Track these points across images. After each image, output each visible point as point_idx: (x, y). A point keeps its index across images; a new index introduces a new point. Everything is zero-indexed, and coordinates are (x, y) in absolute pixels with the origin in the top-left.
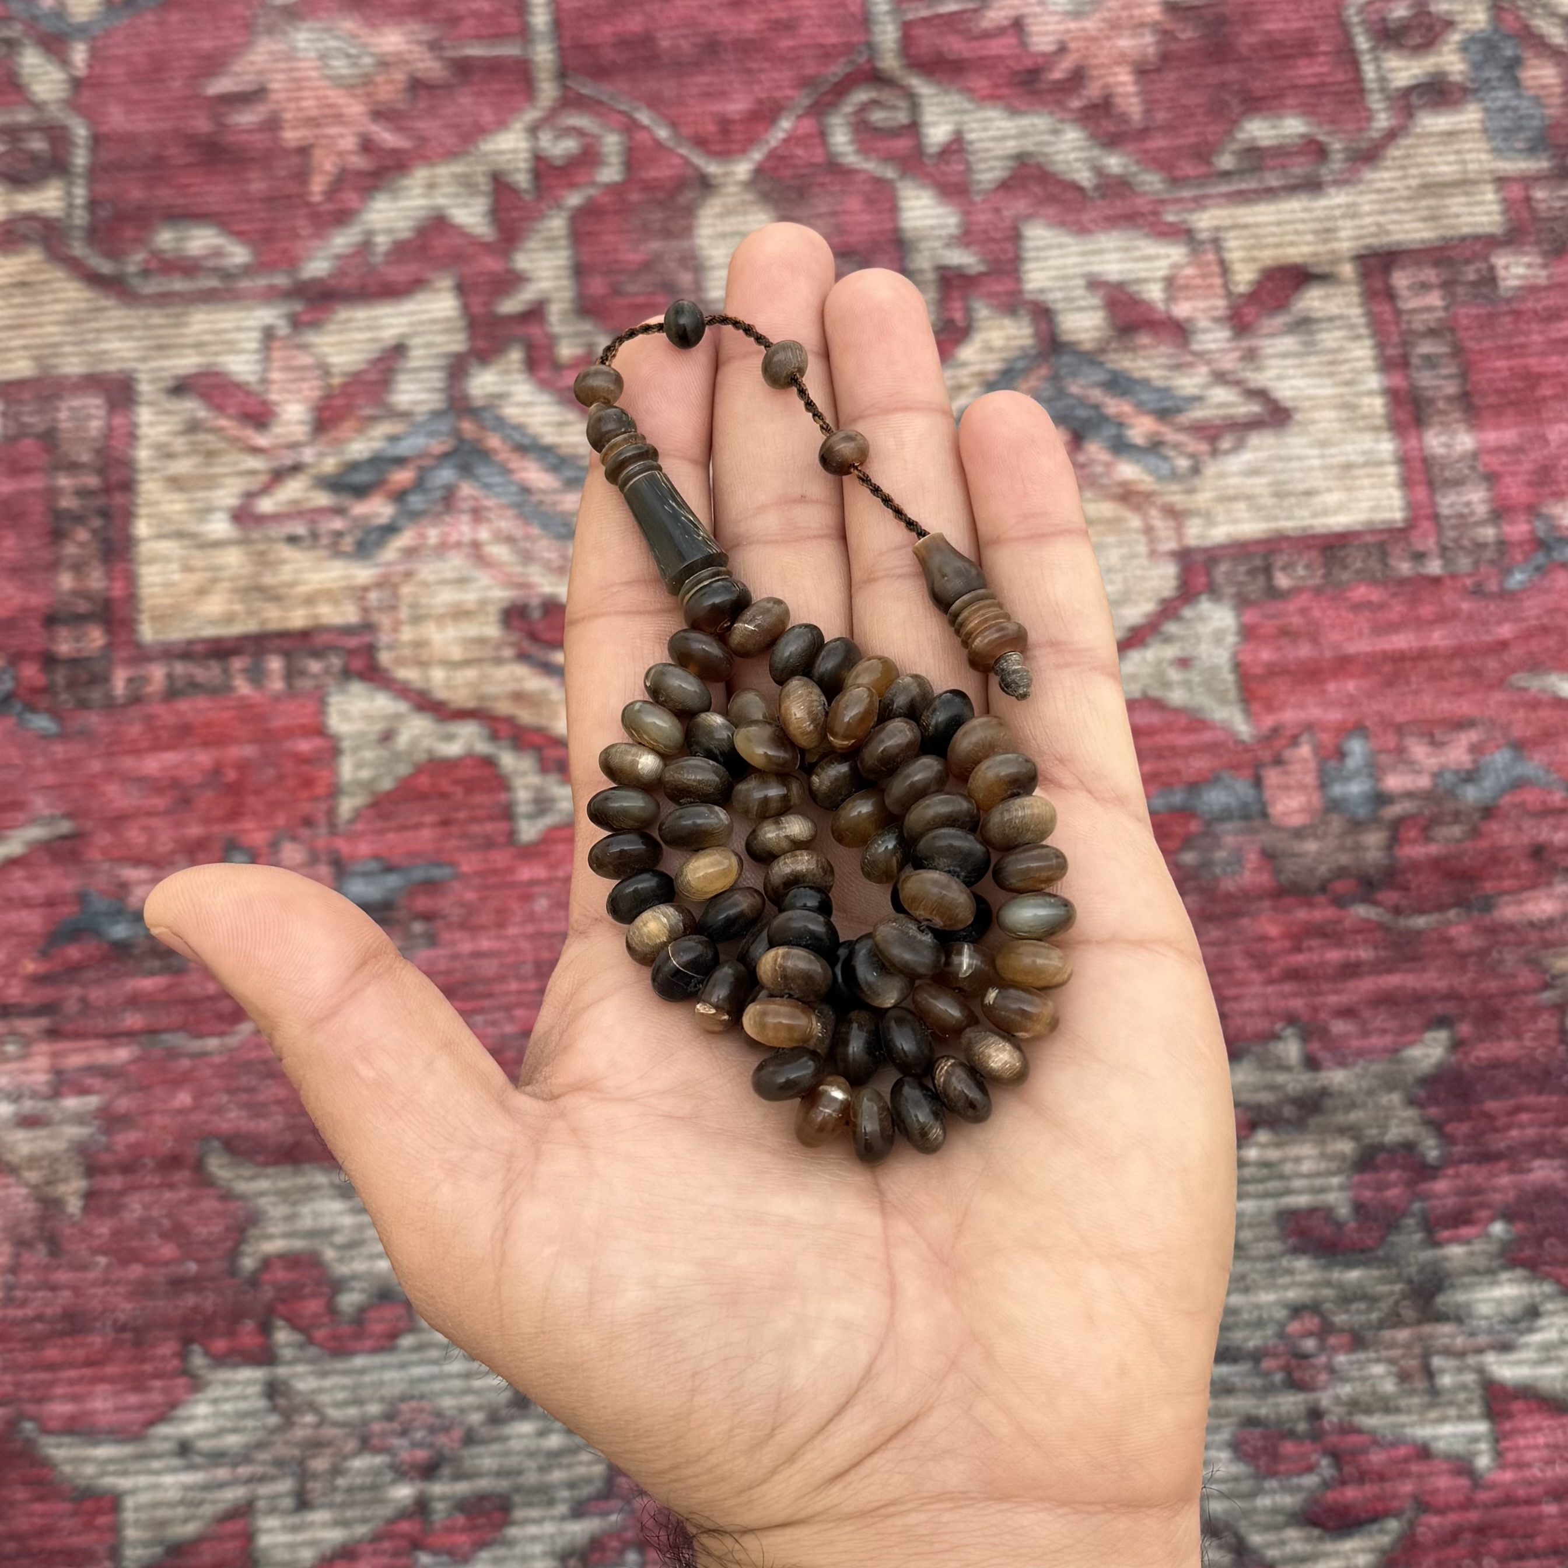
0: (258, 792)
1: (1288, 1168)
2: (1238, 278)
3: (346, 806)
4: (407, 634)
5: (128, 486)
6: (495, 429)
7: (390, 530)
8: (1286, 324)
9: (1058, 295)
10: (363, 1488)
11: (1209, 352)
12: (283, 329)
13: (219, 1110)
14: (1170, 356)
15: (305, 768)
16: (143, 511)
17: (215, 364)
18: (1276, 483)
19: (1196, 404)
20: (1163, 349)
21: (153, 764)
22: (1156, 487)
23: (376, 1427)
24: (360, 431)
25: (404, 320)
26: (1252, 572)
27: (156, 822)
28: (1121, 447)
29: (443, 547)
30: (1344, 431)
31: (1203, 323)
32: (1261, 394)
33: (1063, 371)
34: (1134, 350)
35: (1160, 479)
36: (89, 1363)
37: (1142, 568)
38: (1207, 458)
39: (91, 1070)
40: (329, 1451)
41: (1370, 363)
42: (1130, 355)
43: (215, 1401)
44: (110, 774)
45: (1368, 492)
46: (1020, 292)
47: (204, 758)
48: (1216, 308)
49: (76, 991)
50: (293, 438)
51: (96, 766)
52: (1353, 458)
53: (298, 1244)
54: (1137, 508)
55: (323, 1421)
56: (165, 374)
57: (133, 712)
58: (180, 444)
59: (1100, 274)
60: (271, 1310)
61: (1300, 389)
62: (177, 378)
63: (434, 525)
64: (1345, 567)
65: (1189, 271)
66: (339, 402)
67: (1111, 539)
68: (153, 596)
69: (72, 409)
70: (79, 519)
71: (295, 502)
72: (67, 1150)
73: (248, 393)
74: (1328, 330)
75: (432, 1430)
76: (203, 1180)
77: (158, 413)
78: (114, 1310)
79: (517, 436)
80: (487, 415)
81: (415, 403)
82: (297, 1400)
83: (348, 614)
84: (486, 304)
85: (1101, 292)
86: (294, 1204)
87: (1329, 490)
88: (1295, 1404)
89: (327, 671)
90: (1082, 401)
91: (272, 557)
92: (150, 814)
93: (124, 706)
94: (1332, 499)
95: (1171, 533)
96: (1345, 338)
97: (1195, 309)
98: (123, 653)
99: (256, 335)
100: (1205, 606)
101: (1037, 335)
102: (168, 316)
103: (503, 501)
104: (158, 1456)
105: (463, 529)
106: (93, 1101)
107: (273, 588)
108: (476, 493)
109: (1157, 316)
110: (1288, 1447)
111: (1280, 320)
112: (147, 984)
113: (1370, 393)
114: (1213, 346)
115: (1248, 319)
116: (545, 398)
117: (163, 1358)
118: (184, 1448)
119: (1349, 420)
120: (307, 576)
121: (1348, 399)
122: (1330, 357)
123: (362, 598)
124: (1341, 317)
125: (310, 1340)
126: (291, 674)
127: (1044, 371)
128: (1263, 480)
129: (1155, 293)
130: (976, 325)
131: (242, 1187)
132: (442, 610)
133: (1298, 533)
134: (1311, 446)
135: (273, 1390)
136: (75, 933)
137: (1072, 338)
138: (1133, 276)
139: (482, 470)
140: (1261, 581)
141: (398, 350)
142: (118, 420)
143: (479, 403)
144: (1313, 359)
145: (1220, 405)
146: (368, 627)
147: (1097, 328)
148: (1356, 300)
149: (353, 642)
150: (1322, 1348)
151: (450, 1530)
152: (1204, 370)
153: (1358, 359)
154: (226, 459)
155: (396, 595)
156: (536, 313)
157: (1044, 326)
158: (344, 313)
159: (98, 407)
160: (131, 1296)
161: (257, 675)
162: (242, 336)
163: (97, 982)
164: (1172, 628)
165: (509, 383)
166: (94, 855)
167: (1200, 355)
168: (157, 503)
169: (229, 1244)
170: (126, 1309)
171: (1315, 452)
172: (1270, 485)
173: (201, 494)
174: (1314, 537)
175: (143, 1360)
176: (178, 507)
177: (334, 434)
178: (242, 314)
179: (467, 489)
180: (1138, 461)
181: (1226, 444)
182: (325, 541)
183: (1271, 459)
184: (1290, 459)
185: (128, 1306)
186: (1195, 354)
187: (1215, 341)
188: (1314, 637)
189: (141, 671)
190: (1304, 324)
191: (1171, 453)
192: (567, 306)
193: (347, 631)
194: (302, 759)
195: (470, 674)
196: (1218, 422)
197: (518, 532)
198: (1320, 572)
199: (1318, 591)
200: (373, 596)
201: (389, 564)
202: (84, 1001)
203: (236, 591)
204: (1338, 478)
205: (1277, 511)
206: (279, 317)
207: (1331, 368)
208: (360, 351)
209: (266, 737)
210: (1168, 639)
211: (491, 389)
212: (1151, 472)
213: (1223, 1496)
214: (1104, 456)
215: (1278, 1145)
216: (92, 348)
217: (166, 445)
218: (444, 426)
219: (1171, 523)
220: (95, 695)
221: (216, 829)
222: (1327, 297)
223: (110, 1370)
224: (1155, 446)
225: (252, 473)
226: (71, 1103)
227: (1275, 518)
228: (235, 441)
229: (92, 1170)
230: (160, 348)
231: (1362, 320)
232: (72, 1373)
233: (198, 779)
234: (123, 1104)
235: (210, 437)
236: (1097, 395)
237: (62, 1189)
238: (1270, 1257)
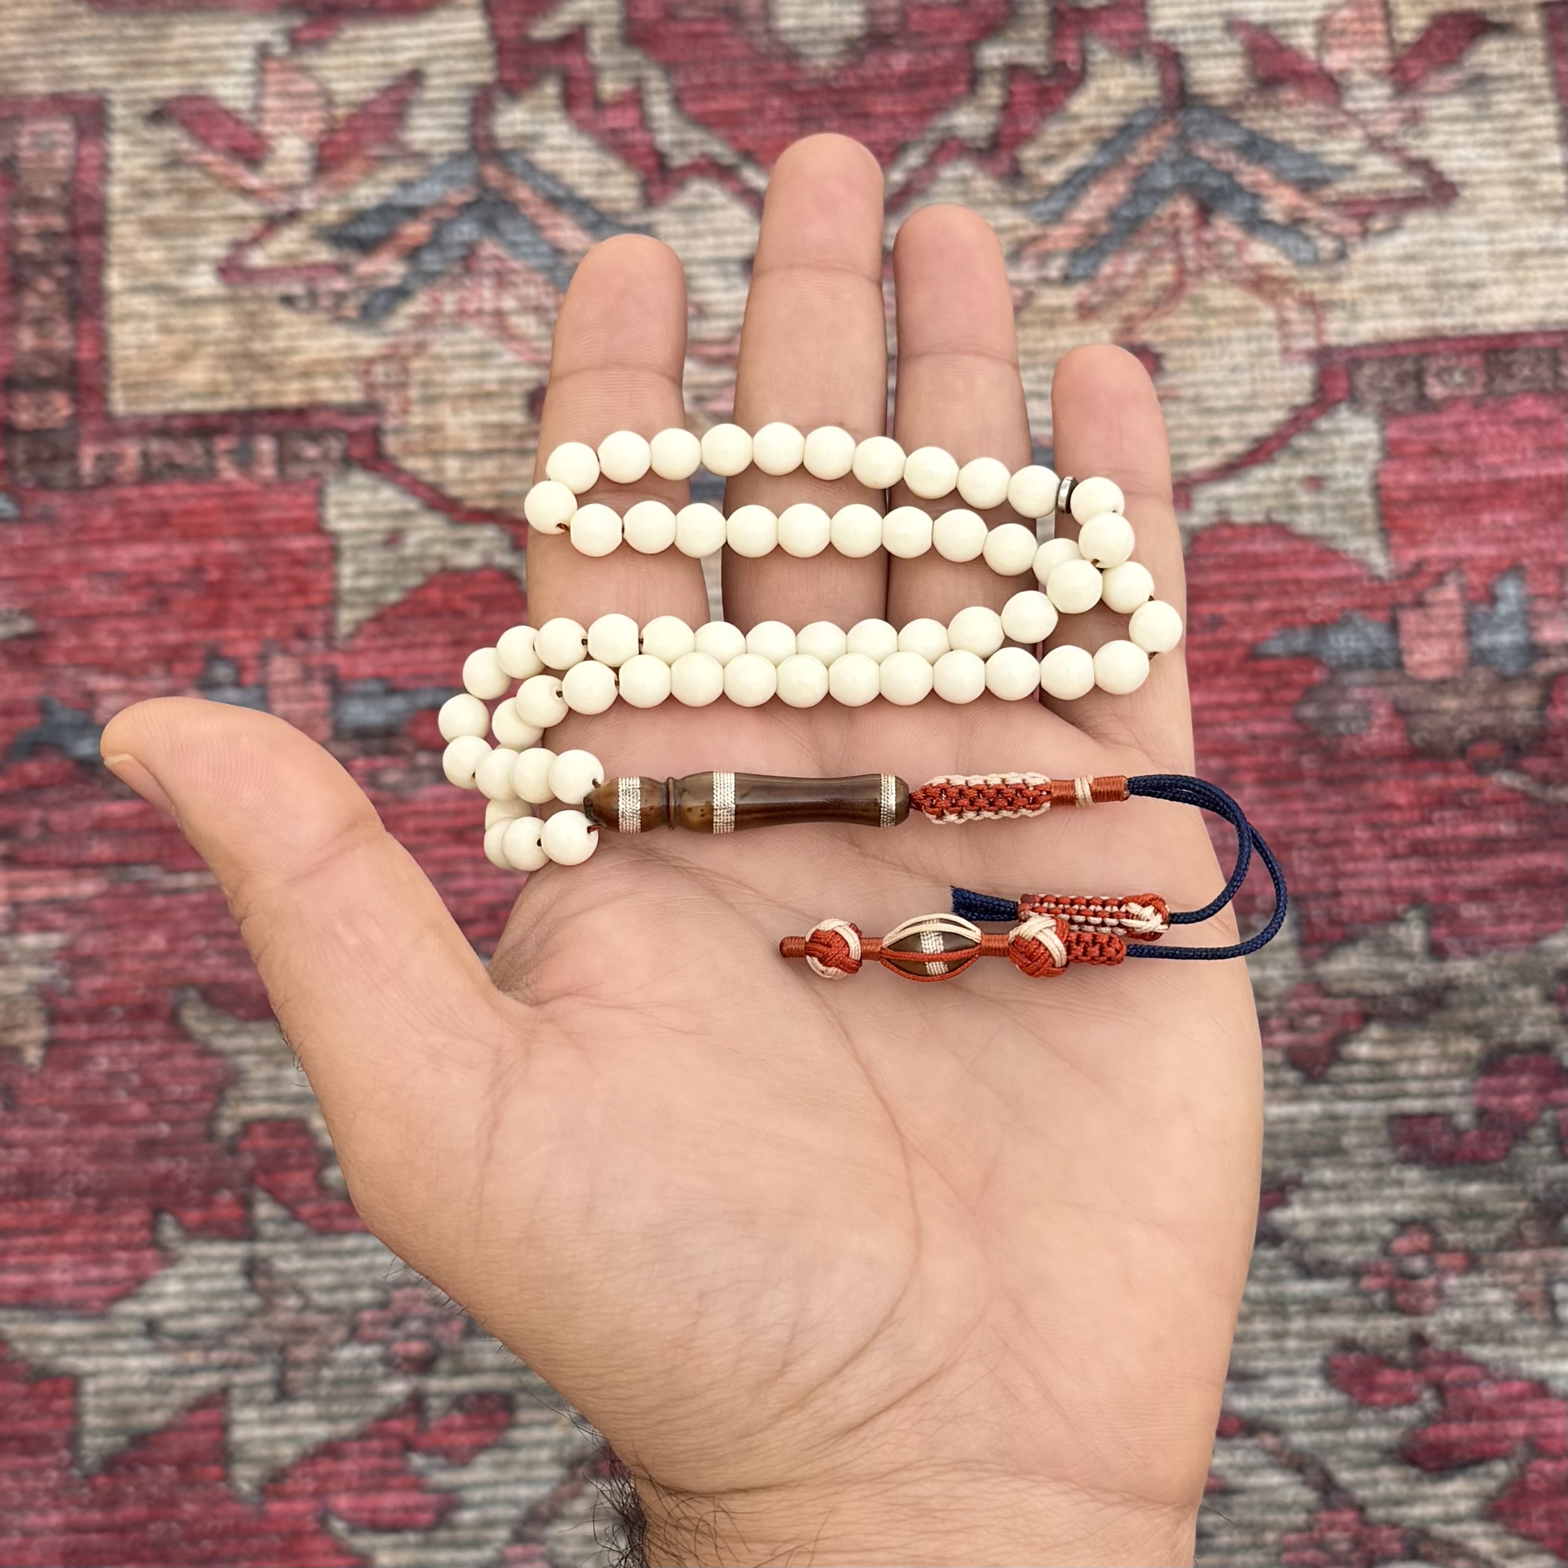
0: (245, 596)
1: (1403, 1069)
2: (1404, 23)
3: (347, 618)
4: (417, 418)
5: (99, 229)
6: (524, 177)
7: (401, 293)
8: (1457, 82)
9: (1191, 37)
10: (350, 1381)
11: (1366, 111)
12: (280, 50)
13: (197, 955)
14: (1318, 115)
15: (299, 571)
16: (115, 259)
17: (201, 86)
18: (1437, 272)
19: (1348, 175)
20: (1311, 106)
21: (126, 557)
22: (1294, 272)
23: (367, 1316)
24: (368, 174)
25: (422, 42)
26: (1401, 380)
27: (128, 625)
28: (1255, 224)
29: (462, 315)
30: (1518, 212)
31: (1359, 77)
32: (1422, 166)
33: (1191, 131)
34: (1277, 107)
35: (1299, 263)
36: (46, 1230)
37: (1272, 367)
38: (1355, 239)
39: (52, 903)
40: (314, 1338)
41: (1552, 133)
42: (1271, 113)
43: (188, 1278)
44: (76, 567)
45: (1543, 285)
46: (1146, 31)
47: (184, 552)
48: (1376, 60)
49: (36, 814)
50: (289, 180)
51: (60, 556)
52: (1527, 245)
53: (282, 1109)
54: (1271, 298)
55: (306, 1307)
56: (143, 96)
57: (102, 495)
58: (159, 182)
59: (1241, 13)
60: (250, 1180)
61: (1468, 159)
62: (155, 101)
63: (452, 288)
64: (1510, 376)
65: (1346, 13)
66: (343, 138)
67: (1239, 333)
68: (126, 359)
69: (34, 134)
70: (43, 266)
71: (290, 256)
72: (25, 994)
73: (238, 122)
74: (1507, 91)
75: (429, 1321)
76: (179, 1033)
77: (133, 143)
78: (75, 1173)
79: (549, 186)
80: (516, 161)
81: (432, 142)
82: (279, 1282)
83: (351, 392)
84: (518, 26)
85: (1241, 35)
86: (280, 1065)
87: (1497, 282)
88: (1397, 1329)
89: (325, 457)
90: (1212, 167)
91: (262, 319)
92: (122, 614)
93: (92, 488)
94: (1499, 294)
95: (1310, 328)
96: (1525, 101)
97: (1351, 60)
98: (92, 426)
99: (248, 53)
100: (1344, 416)
101: (1163, 85)
102: (146, 27)
103: (533, 262)
104: (124, 1336)
105: (485, 296)
106: (55, 940)
107: (263, 355)
108: (501, 252)
109: (1305, 67)
110: (1388, 1376)
111: (1452, 77)
112: (117, 809)
113: (1552, 168)
114: (1370, 105)
115: (1413, 74)
116: (584, 142)
117: (131, 1228)
118: (152, 1328)
119: (1524, 199)
120: (304, 343)
121: (1524, 174)
122: (1506, 124)
123: (367, 373)
124: (1521, 75)
125: (295, 1217)
126: (284, 459)
127: (1169, 129)
128: (1422, 268)
129: (1304, 39)
130: (1091, 69)
131: (221, 1043)
132: (458, 390)
133: (1458, 333)
134: (1479, 228)
135: (252, 1269)
136: (36, 748)
137: (1205, 89)
138: (1279, 17)
139: (507, 226)
140: (1411, 390)
141: (414, 78)
142: (88, 150)
143: (506, 145)
144: (1487, 125)
145: (1375, 177)
146: (372, 407)
147: (1233, 79)
148: (1540, 55)
149: (354, 424)
150: (1433, 1269)
151: (449, 1429)
152: (1357, 133)
153: (1539, 127)
154: (213, 200)
155: (406, 371)
156: (575, 39)
157: (1172, 76)
158: (350, 32)
159: (65, 133)
160: (95, 1158)
161: (245, 459)
162: (231, 53)
163: (59, 805)
164: (1303, 441)
165: (542, 123)
166: (60, 660)
167: (1352, 115)
168: (131, 250)
169: (206, 1106)
170: (88, 1173)
171: (1484, 236)
172: (1428, 274)
173: (183, 242)
174: (1477, 338)
175: (107, 1229)
176: (156, 255)
177: (335, 176)
178: (233, 28)
179: (490, 248)
180: (1274, 241)
181: (1378, 224)
182: (325, 302)
183: (1431, 242)
184: (1453, 243)
185: (92, 1169)
186: (1347, 113)
187: (1374, 99)
188: (1469, 457)
189: (114, 448)
190: (1478, 82)
191: (1312, 232)
192: (613, 31)
193: (349, 410)
194: (296, 560)
195: (489, 467)
196: (1372, 197)
197: (549, 302)
198: (1481, 379)
199: (1477, 404)
200: (379, 372)
201: (397, 333)
202: (44, 824)
203: (222, 357)
204: (1508, 268)
205: (1435, 305)
206: (274, 32)
207: (1506, 137)
208: (367, 78)
209: (255, 531)
210: (1299, 454)
211: (519, 129)
212: (1288, 255)
213: (1311, 1428)
214: (1235, 234)
215: (1392, 1042)
216: (59, 62)
217: (143, 181)
218: (465, 171)
219: (1310, 316)
220: (60, 474)
221: (196, 635)
222: (1507, 51)
223: (71, 1238)
224: (1295, 224)
225: (242, 218)
226: (31, 940)
227: (1432, 314)
228: (221, 179)
229: (55, 1017)
230: (139, 64)
231: (1546, 80)
232: (27, 1241)
233: (176, 576)
234: (89, 944)
235: (195, 174)
236: (1230, 160)
237: (19, 1037)
238: (1377, 1165)
